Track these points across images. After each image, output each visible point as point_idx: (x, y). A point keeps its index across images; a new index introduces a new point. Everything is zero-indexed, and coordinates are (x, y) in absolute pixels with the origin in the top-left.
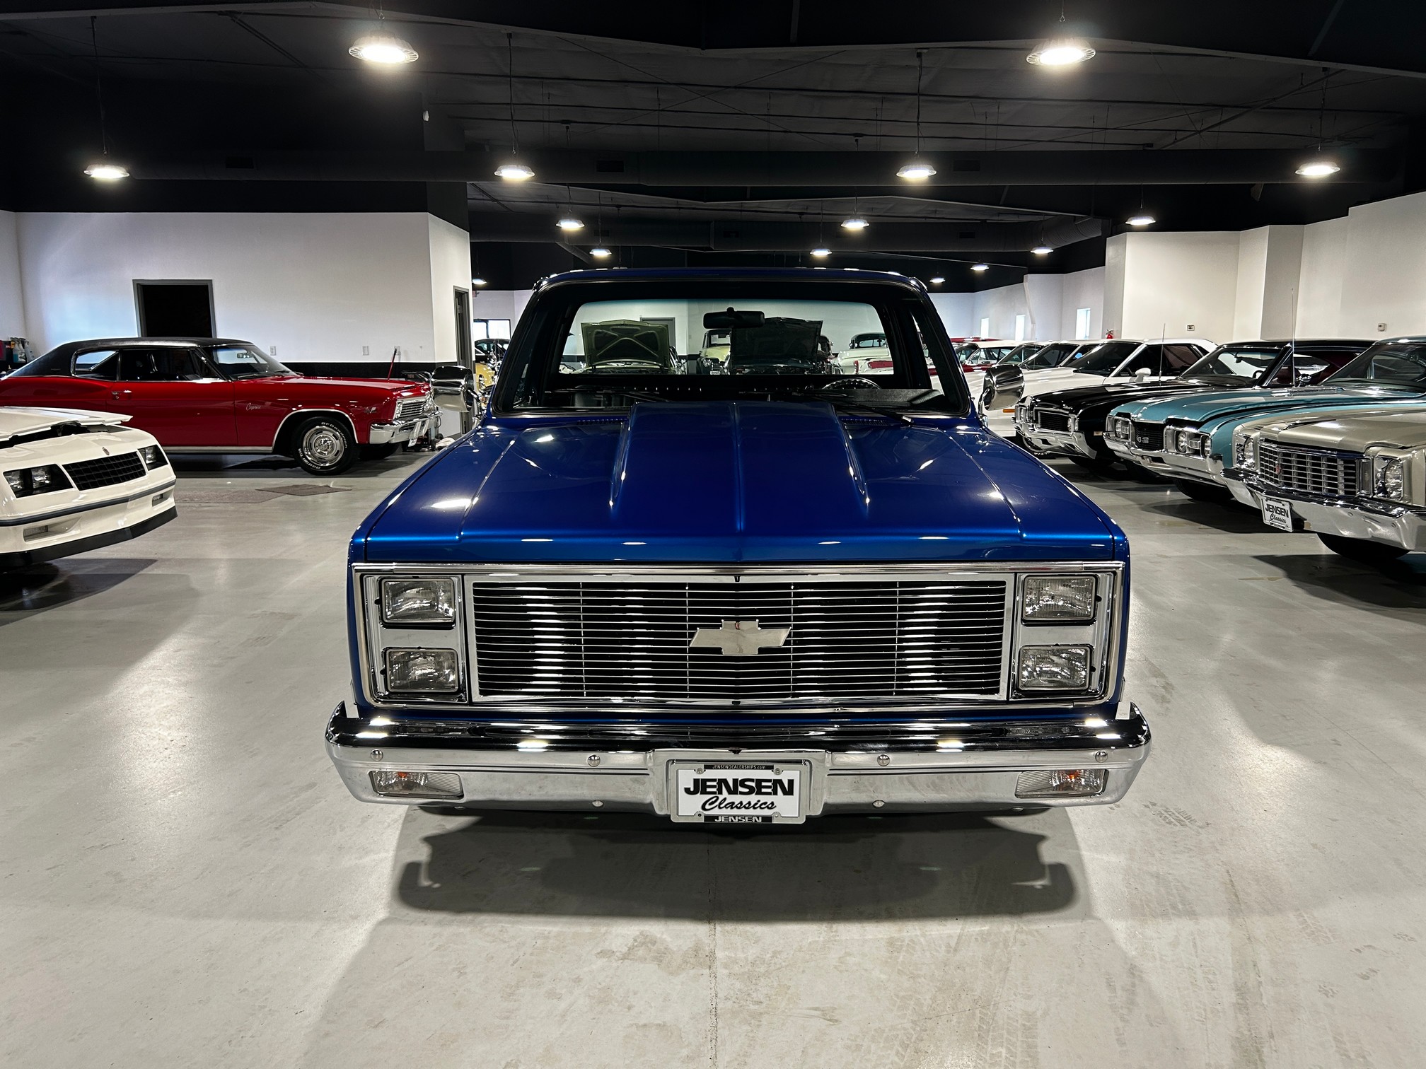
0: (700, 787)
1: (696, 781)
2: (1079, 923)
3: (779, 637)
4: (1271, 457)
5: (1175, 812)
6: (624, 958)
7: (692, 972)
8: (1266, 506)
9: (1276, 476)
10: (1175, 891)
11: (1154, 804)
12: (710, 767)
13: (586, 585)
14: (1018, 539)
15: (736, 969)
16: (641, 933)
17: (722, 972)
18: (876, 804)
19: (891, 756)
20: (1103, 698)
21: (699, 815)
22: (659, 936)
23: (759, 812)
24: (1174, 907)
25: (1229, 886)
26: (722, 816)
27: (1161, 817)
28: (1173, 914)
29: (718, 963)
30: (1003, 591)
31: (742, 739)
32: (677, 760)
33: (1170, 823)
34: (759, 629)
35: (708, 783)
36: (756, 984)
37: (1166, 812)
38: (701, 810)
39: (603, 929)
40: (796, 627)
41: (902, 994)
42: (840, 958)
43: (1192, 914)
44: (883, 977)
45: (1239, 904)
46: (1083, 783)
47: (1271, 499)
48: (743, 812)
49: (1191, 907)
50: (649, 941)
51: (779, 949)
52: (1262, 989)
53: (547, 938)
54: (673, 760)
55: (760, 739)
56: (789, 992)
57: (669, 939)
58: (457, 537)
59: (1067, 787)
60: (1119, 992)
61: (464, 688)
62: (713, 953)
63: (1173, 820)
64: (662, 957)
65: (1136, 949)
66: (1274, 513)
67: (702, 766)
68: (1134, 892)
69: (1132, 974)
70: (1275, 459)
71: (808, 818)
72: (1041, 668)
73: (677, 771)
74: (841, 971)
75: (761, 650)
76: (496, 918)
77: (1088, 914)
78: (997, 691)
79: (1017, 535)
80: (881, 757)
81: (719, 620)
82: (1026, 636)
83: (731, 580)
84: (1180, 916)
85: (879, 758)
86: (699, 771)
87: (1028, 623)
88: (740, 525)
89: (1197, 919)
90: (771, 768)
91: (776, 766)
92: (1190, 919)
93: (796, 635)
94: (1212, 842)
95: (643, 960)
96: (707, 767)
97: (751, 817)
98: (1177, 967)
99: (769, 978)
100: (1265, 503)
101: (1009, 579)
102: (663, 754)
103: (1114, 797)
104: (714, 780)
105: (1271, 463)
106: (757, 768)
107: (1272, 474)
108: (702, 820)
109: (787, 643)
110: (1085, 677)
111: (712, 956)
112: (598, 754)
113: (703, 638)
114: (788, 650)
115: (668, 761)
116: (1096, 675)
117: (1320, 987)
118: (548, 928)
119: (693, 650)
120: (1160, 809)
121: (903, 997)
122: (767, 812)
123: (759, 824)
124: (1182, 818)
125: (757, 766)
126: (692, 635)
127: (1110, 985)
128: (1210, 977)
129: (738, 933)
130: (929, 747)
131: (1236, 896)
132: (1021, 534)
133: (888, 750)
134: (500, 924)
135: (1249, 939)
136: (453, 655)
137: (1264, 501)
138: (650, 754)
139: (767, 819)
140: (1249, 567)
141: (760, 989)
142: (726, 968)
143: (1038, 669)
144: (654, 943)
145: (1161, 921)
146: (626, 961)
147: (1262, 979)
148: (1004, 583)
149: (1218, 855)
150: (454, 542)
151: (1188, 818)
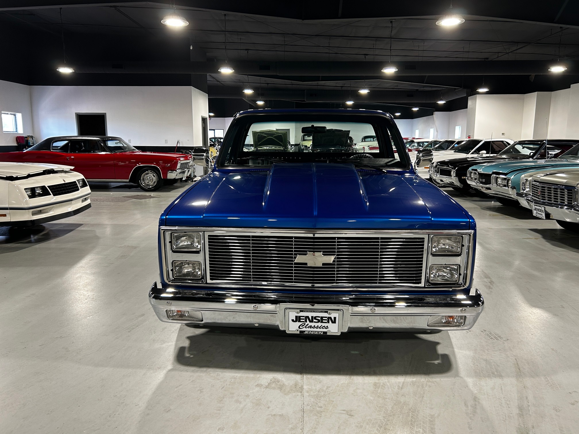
0: (298, 319)
1: (296, 317)
2: (453, 379)
3: (331, 259)
4: (537, 188)
5: (494, 334)
6: (267, 387)
7: (294, 394)
8: (534, 208)
9: (539, 196)
10: (494, 367)
11: (485, 331)
12: (302, 311)
13: (253, 237)
14: (430, 221)
15: (312, 393)
16: (274, 378)
17: (306, 394)
18: (370, 328)
19: (376, 308)
20: (464, 286)
21: (298, 330)
22: (281, 379)
23: (322, 330)
24: (493, 373)
25: (517, 365)
26: (306, 331)
27: (488, 336)
28: (493, 376)
29: (304, 391)
30: (423, 242)
31: (315, 300)
32: (289, 308)
33: (492, 338)
34: (323, 255)
35: (301, 318)
36: (320, 400)
37: (490, 334)
38: (298, 329)
39: (258, 376)
40: (338, 255)
41: (379, 405)
42: (354, 390)
43: (500, 376)
44: (371, 398)
45: (521, 373)
46: (455, 321)
47: (536, 206)
48: (315, 330)
49: (500, 374)
50: (277, 381)
51: (329, 386)
52: (529, 408)
53: (235, 378)
54: (287, 308)
55: (323, 300)
56: (333, 403)
57: (284, 380)
58: (202, 217)
59: (449, 323)
60: (470, 407)
61: (204, 277)
62: (302, 386)
63: (493, 337)
64: (281, 387)
65: (477, 390)
66: (538, 211)
67: (299, 310)
68: (477, 366)
69: (475, 400)
70: (538, 189)
71: (341, 333)
72: (439, 274)
73: (289, 312)
74: (355, 396)
75: (323, 264)
76: (215, 370)
77: (457, 375)
78: (420, 283)
79: (429, 219)
80: (372, 309)
81: (306, 251)
82: (433, 261)
83: (311, 235)
84: (495, 377)
85: (371, 309)
86: (298, 313)
87: (434, 255)
88: (315, 213)
89: (503, 378)
90: (327, 312)
91: (329, 311)
92: (500, 379)
93: (338, 258)
94: (510, 347)
95: (274, 388)
96: (301, 311)
97: (318, 332)
98: (494, 398)
99: (325, 397)
100: (534, 207)
101: (426, 237)
102: (283, 305)
103: (468, 327)
104: (304, 317)
105: (537, 190)
106: (321, 312)
107: (537, 195)
108: (298, 333)
109: (334, 261)
110: (457, 278)
111: (302, 388)
112: (257, 305)
113: (299, 259)
114: (334, 265)
115: (285, 308)
116: (462, 277)
117: (554, 408)
118: (236, 375)
119: (296, 264)
120: (488, 333)
121: (380, 407)
122: (325, 330)
123: (322, 335)
124: (497, 337)
125: (321, 311)
126: (295, 258)
127: (466, 405)
128: (508, 402)
129: (313, 379)
130: (392, 305)
131: (519, 369)
132: (431, 219)
133: (375, 306)
134: (216, 372)
135: (524, 387)
136: (200, 264)
137: (533, 206)
138: (278, 305)
139: (326, 333)
140: (527, 234)
141: (321, 402)
142: (308, 393)
143: (437, 274)
144: (279, 382)
145: (487, 379)
146: (267, 389)
147: (530, 404)
148: (424, 238)
149: (511, 352)
150: (201, 218)
151: (500, 337)
